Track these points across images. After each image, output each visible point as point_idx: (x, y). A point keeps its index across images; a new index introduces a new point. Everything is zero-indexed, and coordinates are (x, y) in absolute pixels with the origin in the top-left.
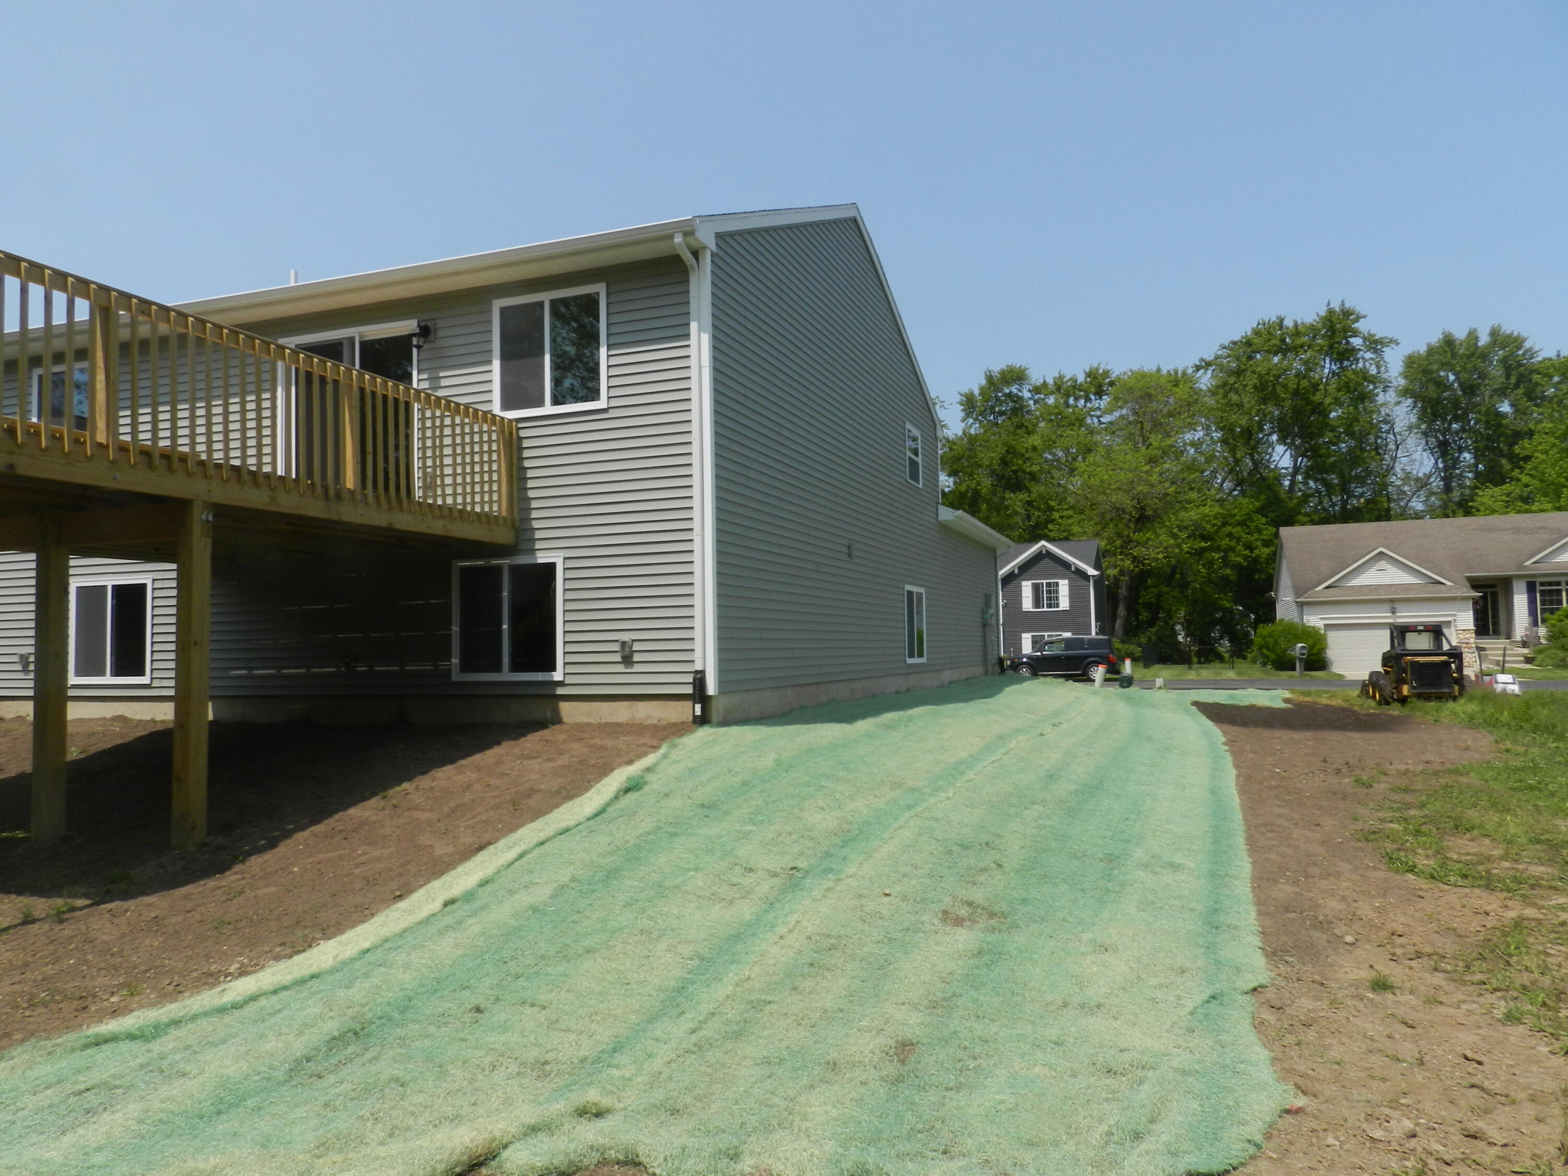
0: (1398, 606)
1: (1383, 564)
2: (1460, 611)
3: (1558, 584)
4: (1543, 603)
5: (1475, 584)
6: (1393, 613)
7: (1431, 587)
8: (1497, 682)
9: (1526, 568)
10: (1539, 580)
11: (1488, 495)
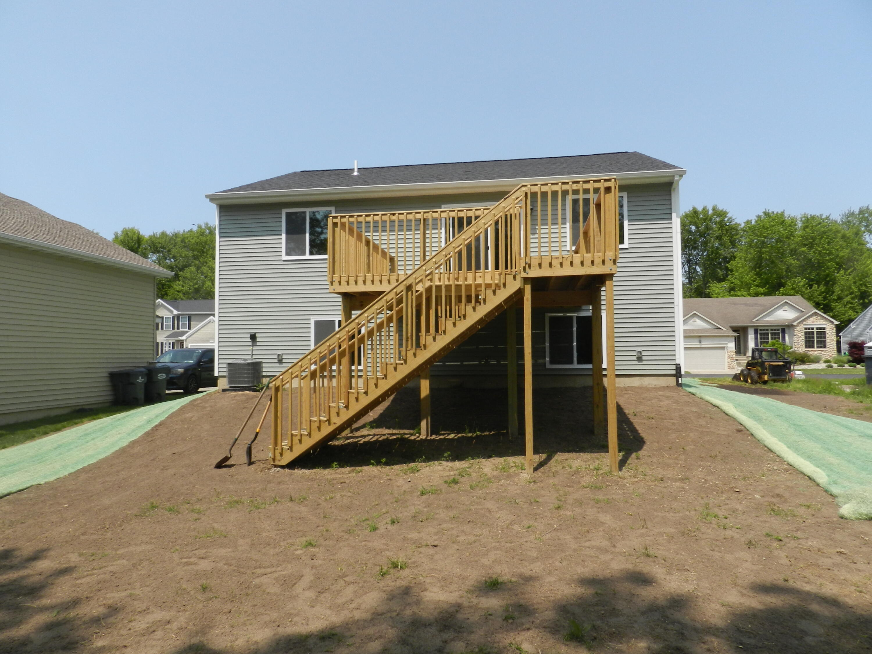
0: (702, 339)
1: (695, 319)
2: (729, 342)
3: (767, 330)
4: (761, 339)
5: (735, 329)
6: (700, 342)
7: (716, 331)
8: (795, 374)
9: (754, 323)
10: (759, 328)
11: (715, 287)
